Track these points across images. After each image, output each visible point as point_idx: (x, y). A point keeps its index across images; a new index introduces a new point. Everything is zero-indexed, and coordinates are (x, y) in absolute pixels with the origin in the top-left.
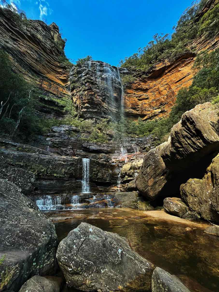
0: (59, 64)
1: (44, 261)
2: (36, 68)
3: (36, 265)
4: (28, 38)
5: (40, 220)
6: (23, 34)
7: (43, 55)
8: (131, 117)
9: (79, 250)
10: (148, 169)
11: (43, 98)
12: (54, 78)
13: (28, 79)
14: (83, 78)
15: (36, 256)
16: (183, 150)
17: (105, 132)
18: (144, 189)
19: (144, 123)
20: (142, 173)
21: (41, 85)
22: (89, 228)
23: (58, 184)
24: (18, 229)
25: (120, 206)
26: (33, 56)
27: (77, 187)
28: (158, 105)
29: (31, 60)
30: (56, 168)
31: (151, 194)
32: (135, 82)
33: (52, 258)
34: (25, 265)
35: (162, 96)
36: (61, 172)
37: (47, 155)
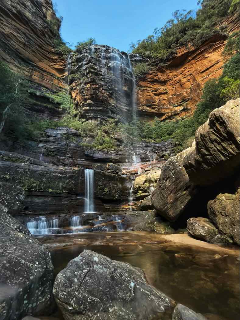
0: (53, 50)
1: (38, 297)
2: (23, 54)
3: (27, 303)
4: (13, 16)
5: (32, 247)
6: (7, 11)
7: (33, 38)
8: (146, 116)
9: (81, 283)
10: (167, 182)
11: (34, 94)
12: (47, 67)
13: (14, 68)
14: (84, 68)
15: (28, 292)
16: (211, 158)
17: (113, 136)
18: (162, 207)
19: (162, 124)
20: (160, 187)
21: (31, 77)
22: (94, 257)
23: (54, 202)
24: (5, 258)
25: (131, 228)
26: (20, 40)
27: (78, 206)
28: (180, 102)
29: (18, 44)
30: (51, 181)
31: (172, 213)
32: (150, 72)
33: (48, 294)
34: (14, 303)
35: (185, 90)
36: (58, 187)
37: (40, 166)
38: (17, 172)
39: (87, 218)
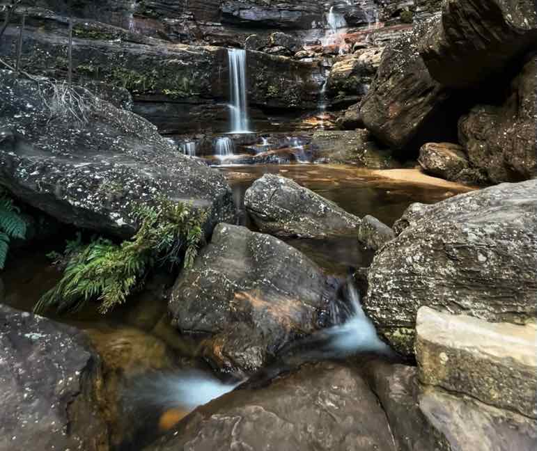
18: (378, 125)
20: (376, 89)
22: (279, 179)
25: (323, 159)
36: (180, 86)
37: (143, 45)
38: (104, 59)
39: (242, 141)
